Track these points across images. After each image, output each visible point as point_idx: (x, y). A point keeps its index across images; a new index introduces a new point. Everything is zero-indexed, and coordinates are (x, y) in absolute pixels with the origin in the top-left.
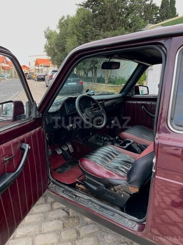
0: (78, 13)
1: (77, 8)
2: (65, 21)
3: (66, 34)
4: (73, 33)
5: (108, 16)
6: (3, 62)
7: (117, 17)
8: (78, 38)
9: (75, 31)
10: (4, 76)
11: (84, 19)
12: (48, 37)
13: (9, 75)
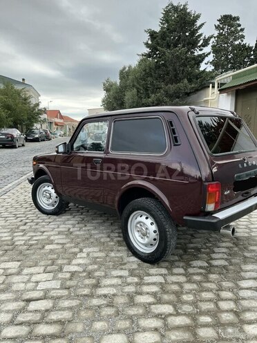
0: (140, 64)
1: (139, 58)
2: (126, 72)
3: (126, 87)
4: (134, 86)
5: (171, 68)
6: (57, 117)
7: (182, 69)
8: (138, 91)
9: (136, 84)
10: (56, 134)
11: (145, 71)
12: (107, 90)
13: (62, 133)
